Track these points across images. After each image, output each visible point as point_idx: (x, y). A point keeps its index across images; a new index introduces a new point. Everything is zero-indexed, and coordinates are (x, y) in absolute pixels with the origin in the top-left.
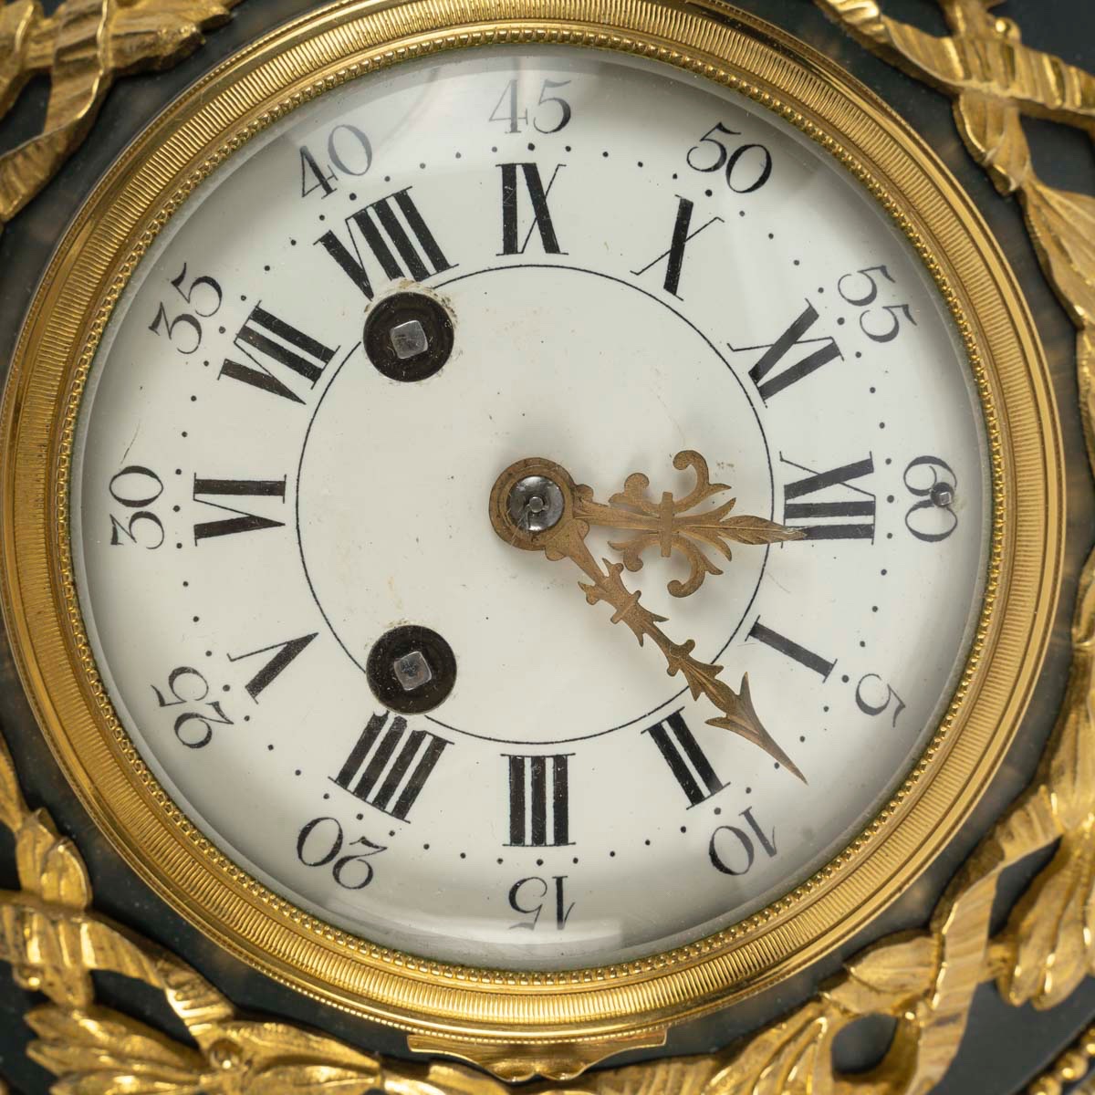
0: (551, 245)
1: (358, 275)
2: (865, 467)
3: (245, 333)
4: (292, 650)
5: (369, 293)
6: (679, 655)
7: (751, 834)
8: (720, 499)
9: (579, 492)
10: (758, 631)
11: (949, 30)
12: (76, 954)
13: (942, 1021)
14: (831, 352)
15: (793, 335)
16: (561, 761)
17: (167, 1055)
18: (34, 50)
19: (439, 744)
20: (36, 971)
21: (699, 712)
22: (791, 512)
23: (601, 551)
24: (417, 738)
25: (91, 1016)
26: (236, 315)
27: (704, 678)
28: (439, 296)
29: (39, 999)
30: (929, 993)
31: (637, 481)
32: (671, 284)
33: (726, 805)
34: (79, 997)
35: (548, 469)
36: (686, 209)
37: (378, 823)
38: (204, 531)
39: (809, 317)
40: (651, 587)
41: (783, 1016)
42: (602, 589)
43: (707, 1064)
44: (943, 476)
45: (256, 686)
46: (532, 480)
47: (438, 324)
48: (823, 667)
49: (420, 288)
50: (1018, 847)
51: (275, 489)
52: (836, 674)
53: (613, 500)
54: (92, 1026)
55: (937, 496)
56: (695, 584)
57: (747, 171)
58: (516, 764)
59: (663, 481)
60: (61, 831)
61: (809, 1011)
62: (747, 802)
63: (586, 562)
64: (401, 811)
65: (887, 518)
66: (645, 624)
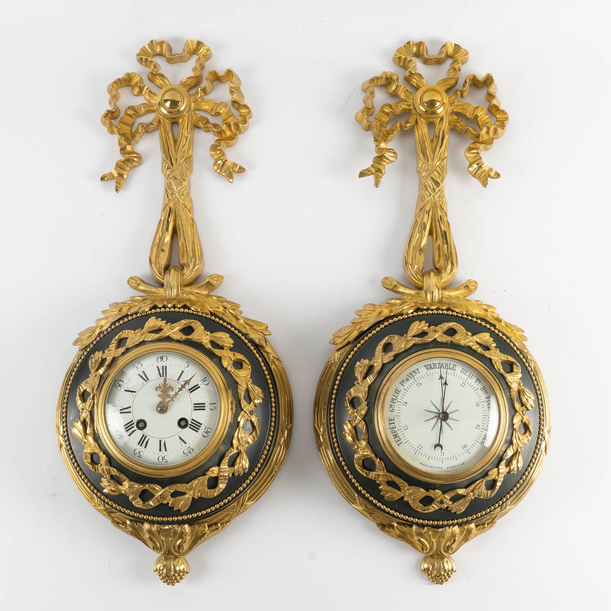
0: (130, 407)
1: (134, 431)
2: (158, 367)
3: (141, 445)
4: (180, 438)
5: (136, 430)
6: (180, 390)
7: (204, 380)
8: (161, 385)
9: (160, 403)
10: (178, 380)
11: (106, 358)
12: (225, 468)
13: (234, 355)
14: (143, 372)
15: (142, 377)
16: (195, 404)
17: (240, 457)
18: (108, 478)
19: (192, 420)
20: (229, 474)
21: (188, 387)
22: (163, 376)
23: (167, 400)
24: (192, 422)
25: (235, 467)
26: (139, 446)
27: (183, 386)
28: (136, 421)
29: (233, 474)
30: (230, 357)
31: (159, 395)
32: (135, 392)
33: (200, 383)
34: (232, 468)
35: (158, 406)
36: (125, 390)
37: (203, 427)
38: (166, 450)
39: (139, 375)
40: (172, 393)
41: (232, 376)
42: (172, 399)
43: (238, 385)
44: (159, 357)
45: (185, 443)
46: (159, 409)
47: (139, 421)
48: (183, 372)
49: (135, 424)
50: (209, 346)
51: (160, 441)
52: (184, 370)
53: (161, 398)
54: (236, 467)
55: (162, 358)
56: (172, 388)
57: (121, 383)
58: (195, 410)
59: (159, 392)
60: (208, 470)
61: (231, 373)
62: (200, 381)
63: (170, 401)
64: (201, 424)
65: (164, 364)
66: (176, 394)
